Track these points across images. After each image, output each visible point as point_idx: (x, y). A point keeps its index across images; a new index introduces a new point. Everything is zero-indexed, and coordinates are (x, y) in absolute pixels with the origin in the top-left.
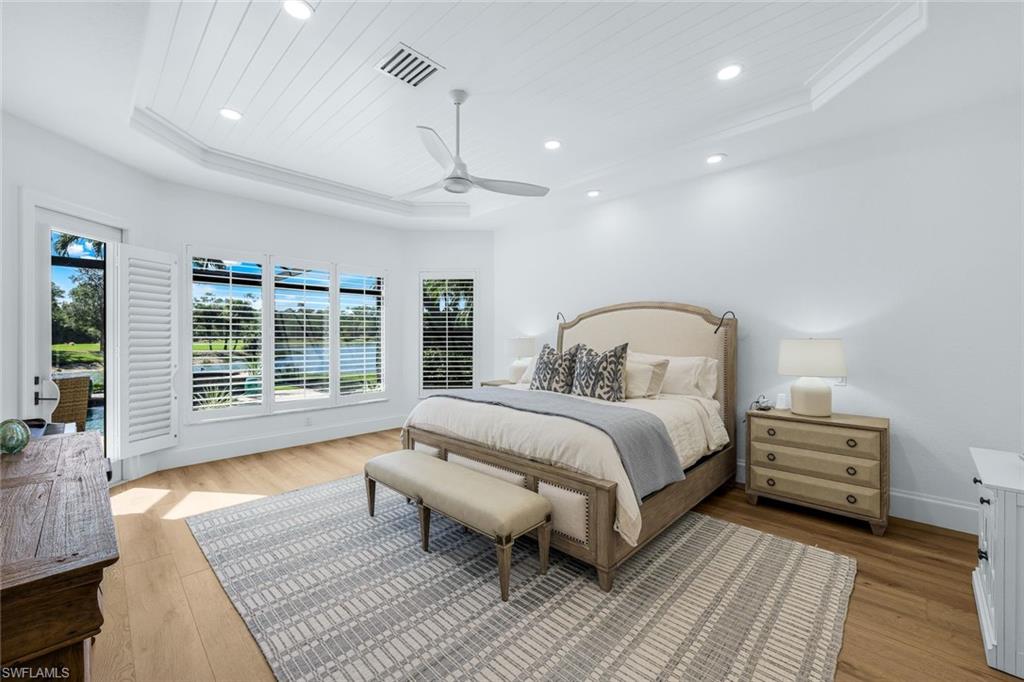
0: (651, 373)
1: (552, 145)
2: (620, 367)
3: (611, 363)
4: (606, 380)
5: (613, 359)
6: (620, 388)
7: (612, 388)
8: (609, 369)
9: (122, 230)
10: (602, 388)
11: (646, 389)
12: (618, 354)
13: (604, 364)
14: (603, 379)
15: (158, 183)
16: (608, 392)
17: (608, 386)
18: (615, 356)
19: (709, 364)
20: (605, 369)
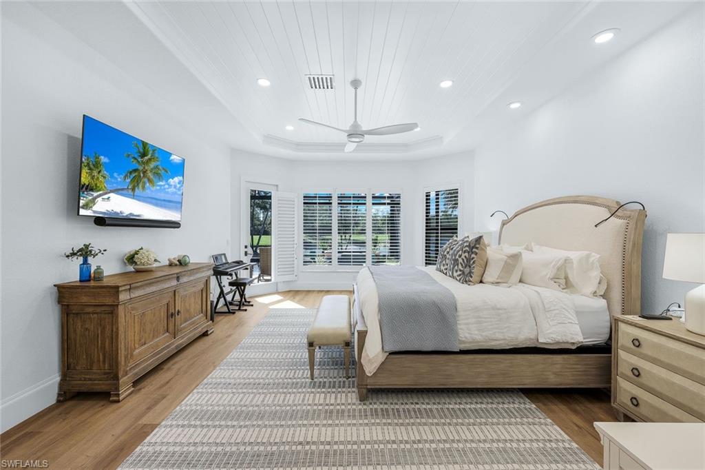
0: (504, 263)
1: (446, 84)
2: (473, 256)
3: (465, 252)
4: (460, 265)
5: (467, 248)
6: (470, 272)
7: (463, 273)
8: (463, 257)
9: (277, 186)
10: (456, 271)
11: (496, 277)
12: (472, 245)
13: (460, 253)
14: (458, 265)
15: (290, 163)
16: (460, 275)
17: (460, 270)
18: (469, 246)
19: (591, 260)
20: (460, 256)
